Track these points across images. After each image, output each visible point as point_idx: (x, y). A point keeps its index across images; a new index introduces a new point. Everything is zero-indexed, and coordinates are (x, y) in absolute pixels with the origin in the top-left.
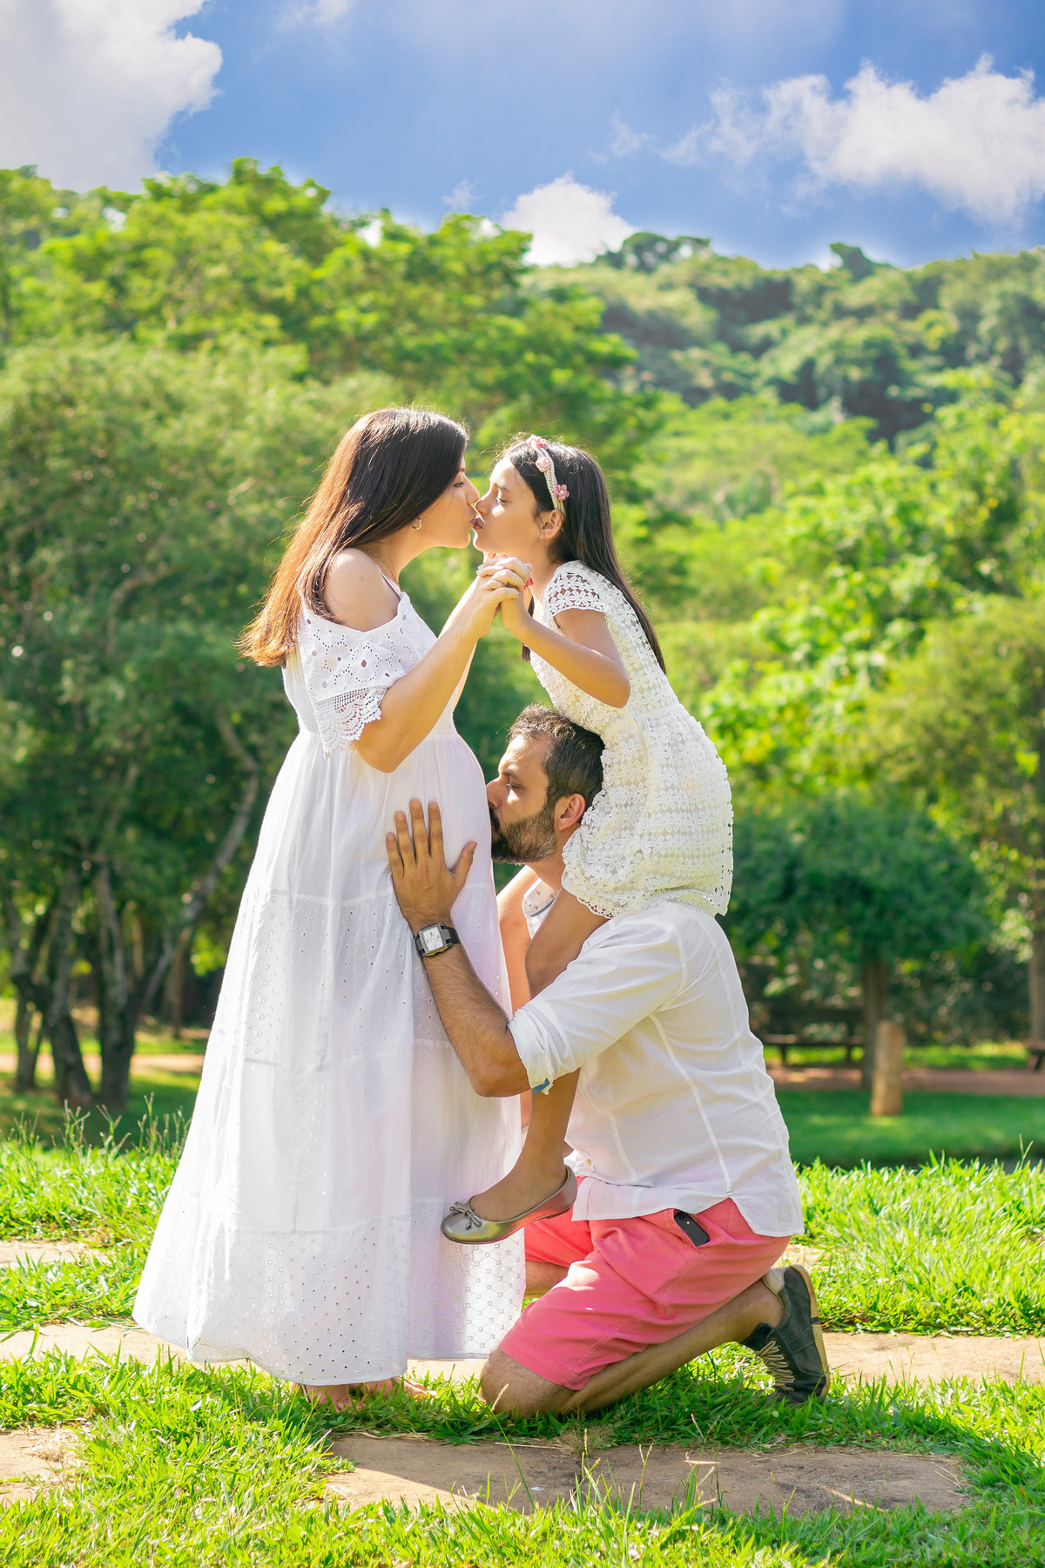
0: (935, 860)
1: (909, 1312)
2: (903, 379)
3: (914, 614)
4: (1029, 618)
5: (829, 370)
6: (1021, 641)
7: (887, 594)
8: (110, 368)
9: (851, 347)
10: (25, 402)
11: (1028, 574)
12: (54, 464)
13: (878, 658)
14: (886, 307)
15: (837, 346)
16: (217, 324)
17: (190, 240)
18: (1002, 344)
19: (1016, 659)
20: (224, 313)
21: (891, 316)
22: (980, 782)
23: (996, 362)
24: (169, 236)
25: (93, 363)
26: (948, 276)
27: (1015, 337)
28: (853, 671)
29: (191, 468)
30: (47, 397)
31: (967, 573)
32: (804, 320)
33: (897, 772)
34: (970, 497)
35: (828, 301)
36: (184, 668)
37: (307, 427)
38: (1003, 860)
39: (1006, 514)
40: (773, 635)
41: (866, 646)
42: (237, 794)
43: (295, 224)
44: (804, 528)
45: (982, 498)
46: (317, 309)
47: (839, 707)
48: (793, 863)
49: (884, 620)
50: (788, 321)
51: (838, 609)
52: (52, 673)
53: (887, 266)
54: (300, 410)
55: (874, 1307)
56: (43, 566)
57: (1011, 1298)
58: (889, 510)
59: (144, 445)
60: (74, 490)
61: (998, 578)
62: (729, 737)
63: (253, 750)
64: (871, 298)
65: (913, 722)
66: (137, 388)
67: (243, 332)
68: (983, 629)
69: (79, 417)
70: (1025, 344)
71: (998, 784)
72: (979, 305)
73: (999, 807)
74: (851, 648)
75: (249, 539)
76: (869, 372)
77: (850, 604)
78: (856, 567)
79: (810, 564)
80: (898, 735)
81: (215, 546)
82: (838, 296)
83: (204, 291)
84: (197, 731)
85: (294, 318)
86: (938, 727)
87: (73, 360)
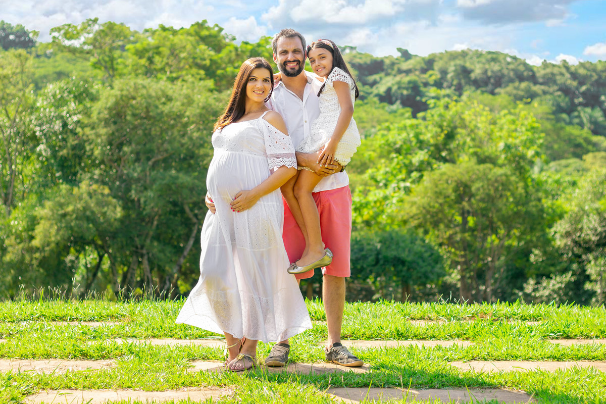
0: (426, 251)
1: (363, 335)
2: (422, 95)
3: (419, 170)
4: (458, 171)
5: (396, 91)
6: (456, 179)
7: (411, 163)
8: (147, 87)
9: (404, 83)
10: (119, 98)
11: (458, 156)
12: (128, 118)
13: (408, 184)
14: (416, 70)
15: (399, 83)
16: (184, 73)
17: (175, 45)
18: (455, 82)
19: (454, 184)
20: (187, 69)
21: (417, 73)
22: (442, 226)
23: (453, 88)
24: (168, 43)
25: (142, 84)
26: (437, 59)
27: (460, 80)
28: (399, 189)
29: (175, 119)
30: (126, 96)
31: (437, 156)
32: (387, 74)
33: (414, 223)
34: (439, 130)
35: (396, 68)
36: (173, 187)
37: (213, 106)
38: (450, 252)
39: (450, 136)
40: (373, 178)
41: (404, 180)
42: (191, 231)
43: (211, 39)
44: (383, 141)
45: (442, 131)
46: (218, 68)
47: (395, 200)
48: (378, 253)
49: (410, 172)
50: (382, 74)
51: (395, 169)
52: (128, 190)
53: (416, 56)
54: (211, 101)
55: (353, 333)
56: (125, 153)
57: (394, 330)
58: (412, 135)
59: (159, 111)
60: (135, 128)
61: (448, 157)
62: (358, 212)
63: (196, 216)
64: (411, 67)
65: (419, 206)
66: (156, 93)
67: (193, 75)
68: (442, 174)
69: (137, 103)
70: (463, 81)
71: (448, 227)
72: (447, 69)
73: (448, 234)
74: (399, 181)
75: (194, 145)
76: (410, 92)
77: (398, 167)
78: (400, 154)
79: (385, 153)
80: (414, 210)
81: (182, 145)
82: (399, 66)
83: (179, 62)
84: (177, 209)
85: (210, 71)
86: (428, 208)
87: (135, 84)
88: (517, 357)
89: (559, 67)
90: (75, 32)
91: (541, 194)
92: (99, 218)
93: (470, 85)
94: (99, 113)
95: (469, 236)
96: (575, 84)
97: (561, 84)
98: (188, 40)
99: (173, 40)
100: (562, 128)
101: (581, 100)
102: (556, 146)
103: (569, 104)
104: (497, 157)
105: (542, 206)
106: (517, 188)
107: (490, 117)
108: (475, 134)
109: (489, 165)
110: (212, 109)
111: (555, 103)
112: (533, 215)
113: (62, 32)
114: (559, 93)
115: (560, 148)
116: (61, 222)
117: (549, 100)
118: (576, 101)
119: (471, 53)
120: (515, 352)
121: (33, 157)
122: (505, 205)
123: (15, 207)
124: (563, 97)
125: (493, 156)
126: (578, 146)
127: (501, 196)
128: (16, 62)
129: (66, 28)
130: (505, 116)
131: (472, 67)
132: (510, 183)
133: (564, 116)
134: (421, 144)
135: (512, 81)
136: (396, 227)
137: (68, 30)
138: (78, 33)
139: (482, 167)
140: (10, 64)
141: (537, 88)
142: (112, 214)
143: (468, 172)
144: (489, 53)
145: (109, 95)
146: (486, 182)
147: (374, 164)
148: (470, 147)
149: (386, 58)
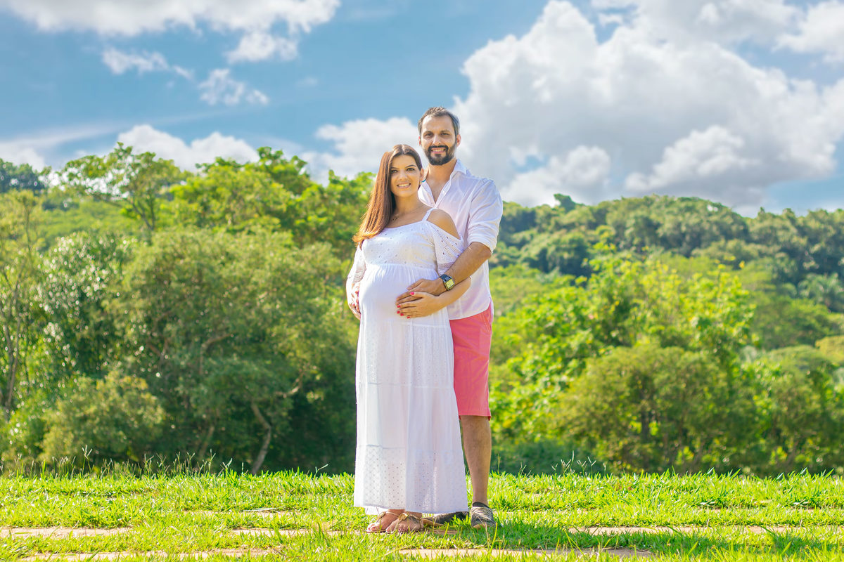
2: (589, 257)
3: (580, 356)
4: (634, 356)
5: (553, 255)
6: (631, 367)
7: (568, 348)
8: (200, 241)
9: (564, 243)
10: (161, 258)
11: (635, 338)
12: (174, 284)
13: (564, 378)
14: (581, 224)
15: (557, 242)
16: (251, 222)
17: (238, 183)
18: (636, 241)
19: (629, 375)
20: (255, 218)
21: (583, 228)
22: (613, 435)
23: (634, 248)
24: (228, 181)
25: (192, 238)
26: (610, 209)
27: (643, 237)
28: (553, 384)
29: (238, 286)
30: (172, 255)
31: (605, 337)
32: (541, 231)
33: (574, 431)
34: (606, 300)
35: (553, 221)
36: (235, 379)
37: (292, 267)
39: (623, 310)
40: (516, 370)
41: (559, 372)
43: (288, 176)
44: (530, 319)
45: (611, 301)
46: (298, 216)
47: (546, 401)
49: (566, 361)
50: (534, 231)
51: (546, 356)
52: (174, 383)
53: (582, 205)
54: (289, 260)
56: (169, 333)
58: (570, 309)
59: (215, 276)
60: (183, 298)
61: (620, 339)
63: (268, 420)
64: (573, 220)
65: (581, 407)
66: (212, 250)
67: (263, 226)
68: (613, 362)
69: (186, 264)
70: (646, 240)
71: (621, 435)
72: (625, 223)
73: (621, 444)
74: (551, 374)
75: (265, 320)
76: (572, 254)
77: (551, 353)
78: (554, 336)
79: (534, 335)
80: (574, 413)
81: (249, 323)
82: (557, 218)
83: (245, 207)
84: (242, 409)
85: (287, 220)
86: (592, 409)
87: (183, 237)
88: (650, 523)
89: (781, 218)
90: (100, 167)
91: (751, 390)
92: (133, 422)
93: (656, 245)
94: (133, 279)
95: (651, 447)
96: (803, 241)
97: (785, 242)
98: (257, 176)
99: (235, 178)
100: (785, 303)
101: (812, 264)
102: (777, 329)
103: (796, 269)
104: (690, 338)
105: (754, 405)
106: (717, 380)
107: (678, 283)
108: (658, 306)
109: (676, 349)
110: (291, 270)
111: (776, 269)
112: (741, 418)
113: (82, 167)
114: (782, 255)
115: (783, 331)
116: (79, 429)
117: (769, 265)
118: (807, 265)
119: (658, 201)
120: (649, 517)
121: (42, 340)
122: (701, 403)
123: (15, 409)
124: (787, 259)
125: (683, 336)
126: (809, 328)
127: (695, 393)
128: (19, 209)
129: (88, 161)
130: (699, 280)
131: (660, 220)
132: (708, 374)
133: (789, 286)
134: (582, 321)
135: (715, 239)
136: (549, 437)
137: (90, 164)
138: (104, 169)
139: (668, 351)
140: (11, 210)
141: (751, 249)
142: (151, 417)
143: (648, 359)
144: (683, 200)
145: (147, 255)
146: (674, 372)
147: (519, 351)
148: (651, 325)
149: (539, 208)
